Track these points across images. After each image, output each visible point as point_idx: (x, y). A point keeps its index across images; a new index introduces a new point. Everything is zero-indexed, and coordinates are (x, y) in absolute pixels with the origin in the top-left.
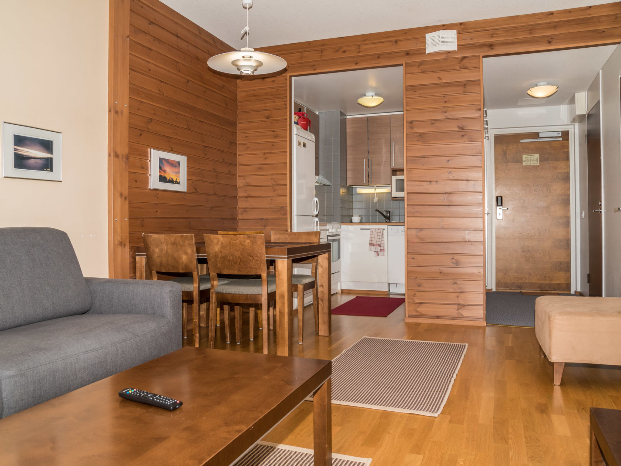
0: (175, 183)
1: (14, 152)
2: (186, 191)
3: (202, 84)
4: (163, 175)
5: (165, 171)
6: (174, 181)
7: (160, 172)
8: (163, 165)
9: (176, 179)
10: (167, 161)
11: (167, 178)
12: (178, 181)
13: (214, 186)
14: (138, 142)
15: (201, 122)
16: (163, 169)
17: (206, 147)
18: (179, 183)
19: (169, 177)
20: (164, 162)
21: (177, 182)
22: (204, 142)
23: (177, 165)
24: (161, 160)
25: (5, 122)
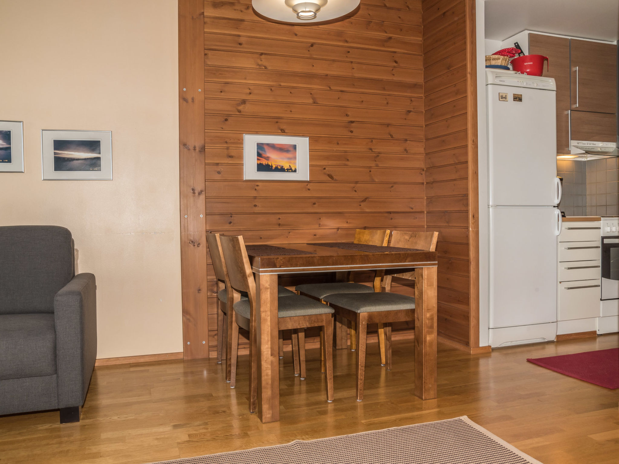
0: (288, 171)
1: (54, 156)
2: (309, 180)
3: (341, 44)
4: (264, 162)
5: (267, 158)
6: (286, 169)
7: (258, 159)
8: (265, 151)
9: (290, 166)
10: (272, 146)
11: (272, 166)
12: (293, 169)
13: (370, 171)
14: (222, 128)
15: (342, 91)
16: (264, 155)
17: (352, 122)
18: (295, 171)
19: (275, 165)
20: (266, 147)
21: (291, 169)
22: (347, 115)
23: (291, 149)
24: (260, 146)
25: (43, 130)
